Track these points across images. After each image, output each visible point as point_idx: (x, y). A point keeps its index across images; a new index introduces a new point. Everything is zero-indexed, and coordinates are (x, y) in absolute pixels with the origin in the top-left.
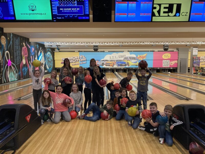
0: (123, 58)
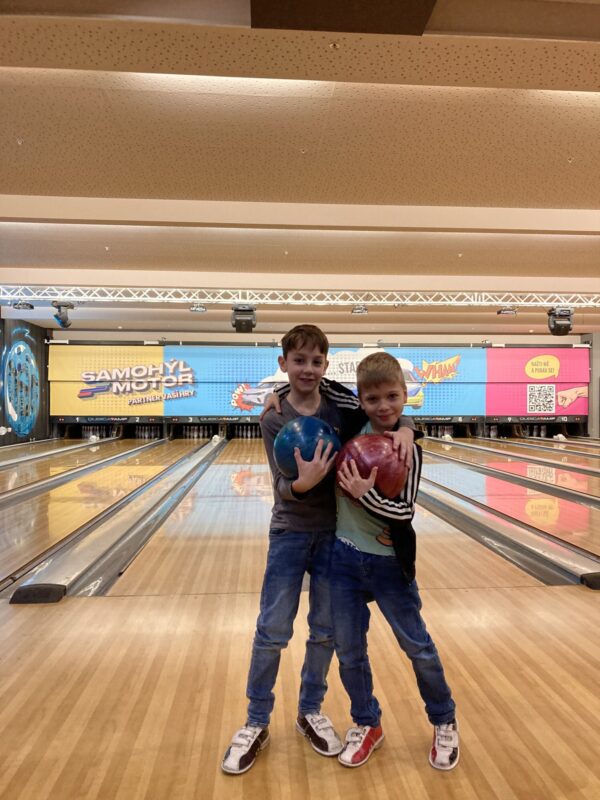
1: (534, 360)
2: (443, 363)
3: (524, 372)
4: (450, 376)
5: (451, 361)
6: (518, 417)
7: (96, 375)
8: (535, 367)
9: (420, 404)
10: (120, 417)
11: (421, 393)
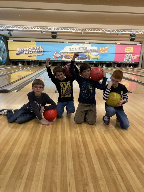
0: (84, 50)
1: (127, 48)
2: (105, 48)
3: (124, 51)
4: (106, 51)
5: (107, 48)
6: (122, 62)
7: (20, 49)
8: (127, 50)
9: (98, 58)
10: (26, 60)
11: (99, 55)
